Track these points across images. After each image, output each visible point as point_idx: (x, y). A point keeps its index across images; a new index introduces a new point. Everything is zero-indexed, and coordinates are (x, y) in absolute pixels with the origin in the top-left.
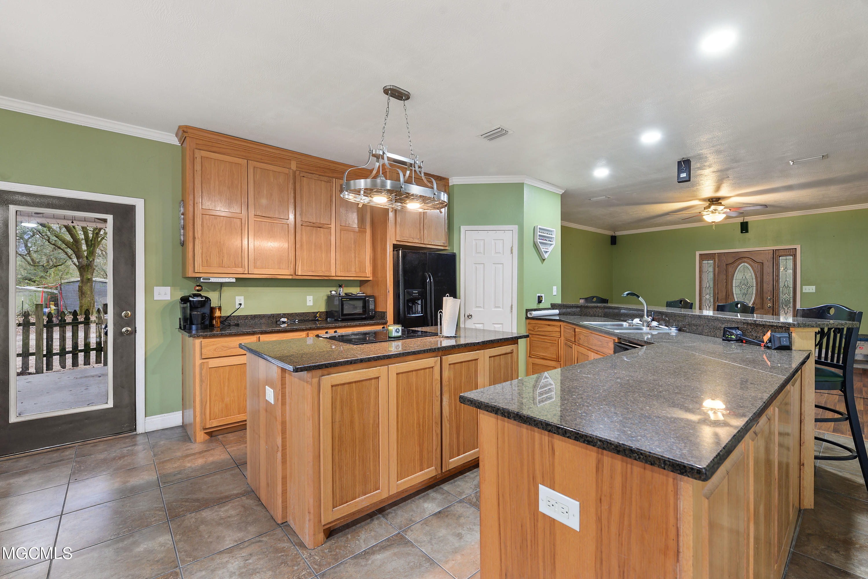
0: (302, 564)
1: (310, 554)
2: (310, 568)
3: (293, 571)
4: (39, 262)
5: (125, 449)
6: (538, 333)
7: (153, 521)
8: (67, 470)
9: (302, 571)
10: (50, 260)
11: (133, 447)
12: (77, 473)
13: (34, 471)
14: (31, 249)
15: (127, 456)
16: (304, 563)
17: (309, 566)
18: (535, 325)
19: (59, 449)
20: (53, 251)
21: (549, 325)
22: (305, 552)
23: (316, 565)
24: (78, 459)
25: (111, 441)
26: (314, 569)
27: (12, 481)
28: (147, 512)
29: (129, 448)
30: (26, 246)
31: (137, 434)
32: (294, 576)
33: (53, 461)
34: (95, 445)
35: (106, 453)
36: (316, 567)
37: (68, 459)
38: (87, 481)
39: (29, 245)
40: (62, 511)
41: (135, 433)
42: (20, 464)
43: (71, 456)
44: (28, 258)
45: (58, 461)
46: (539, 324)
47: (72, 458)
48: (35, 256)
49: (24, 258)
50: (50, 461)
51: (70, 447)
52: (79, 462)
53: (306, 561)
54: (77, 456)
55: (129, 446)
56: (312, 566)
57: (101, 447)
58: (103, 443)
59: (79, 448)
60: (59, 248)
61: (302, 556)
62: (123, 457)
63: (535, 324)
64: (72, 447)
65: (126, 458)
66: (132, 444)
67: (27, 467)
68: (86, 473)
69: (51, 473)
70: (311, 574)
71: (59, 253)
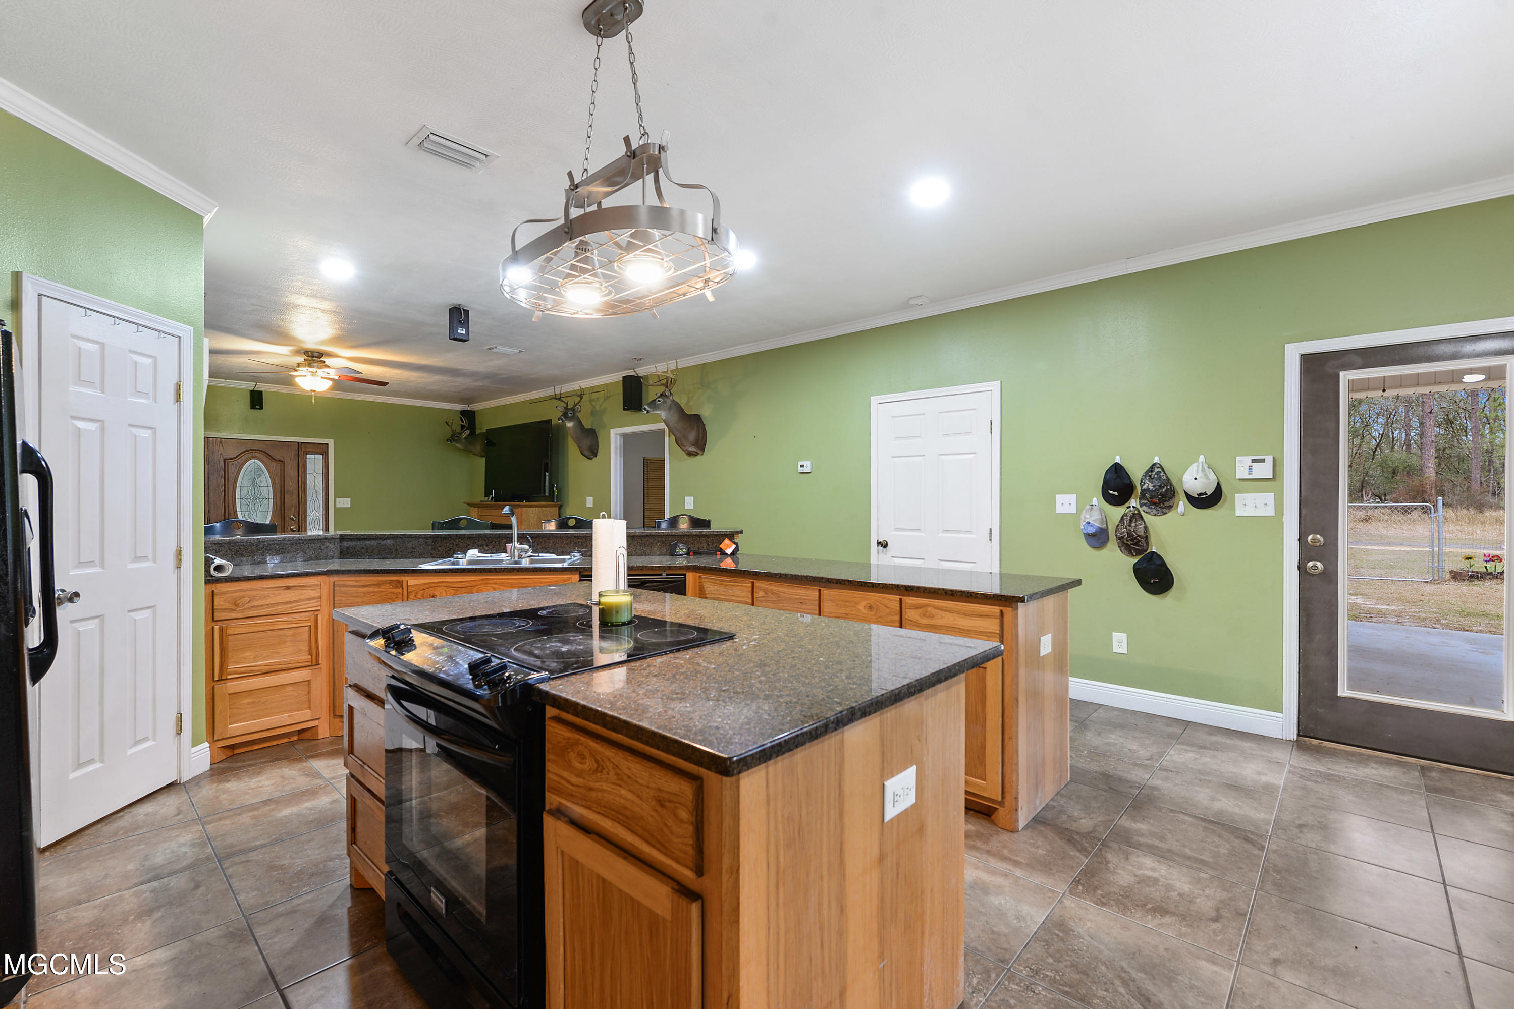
0: (1001, 996)
1: (973, 992)
2: (999, 983)
3: (1020, 1001)
6: (250, 614)
9: (1012, 990)
16: (996, 994)
17: (997, 985)
18: (241, 594)
21: (288, 588)
22: (972, 1004)
23: (989, 976)
26: (998, 976)
32: (1028, 997)
36: (993, 975)
46: (256, 590)
53: (991, 994)
56: (995, 981)
61: (984, 1004)
63: (240, 591)
70: (1009, 977)
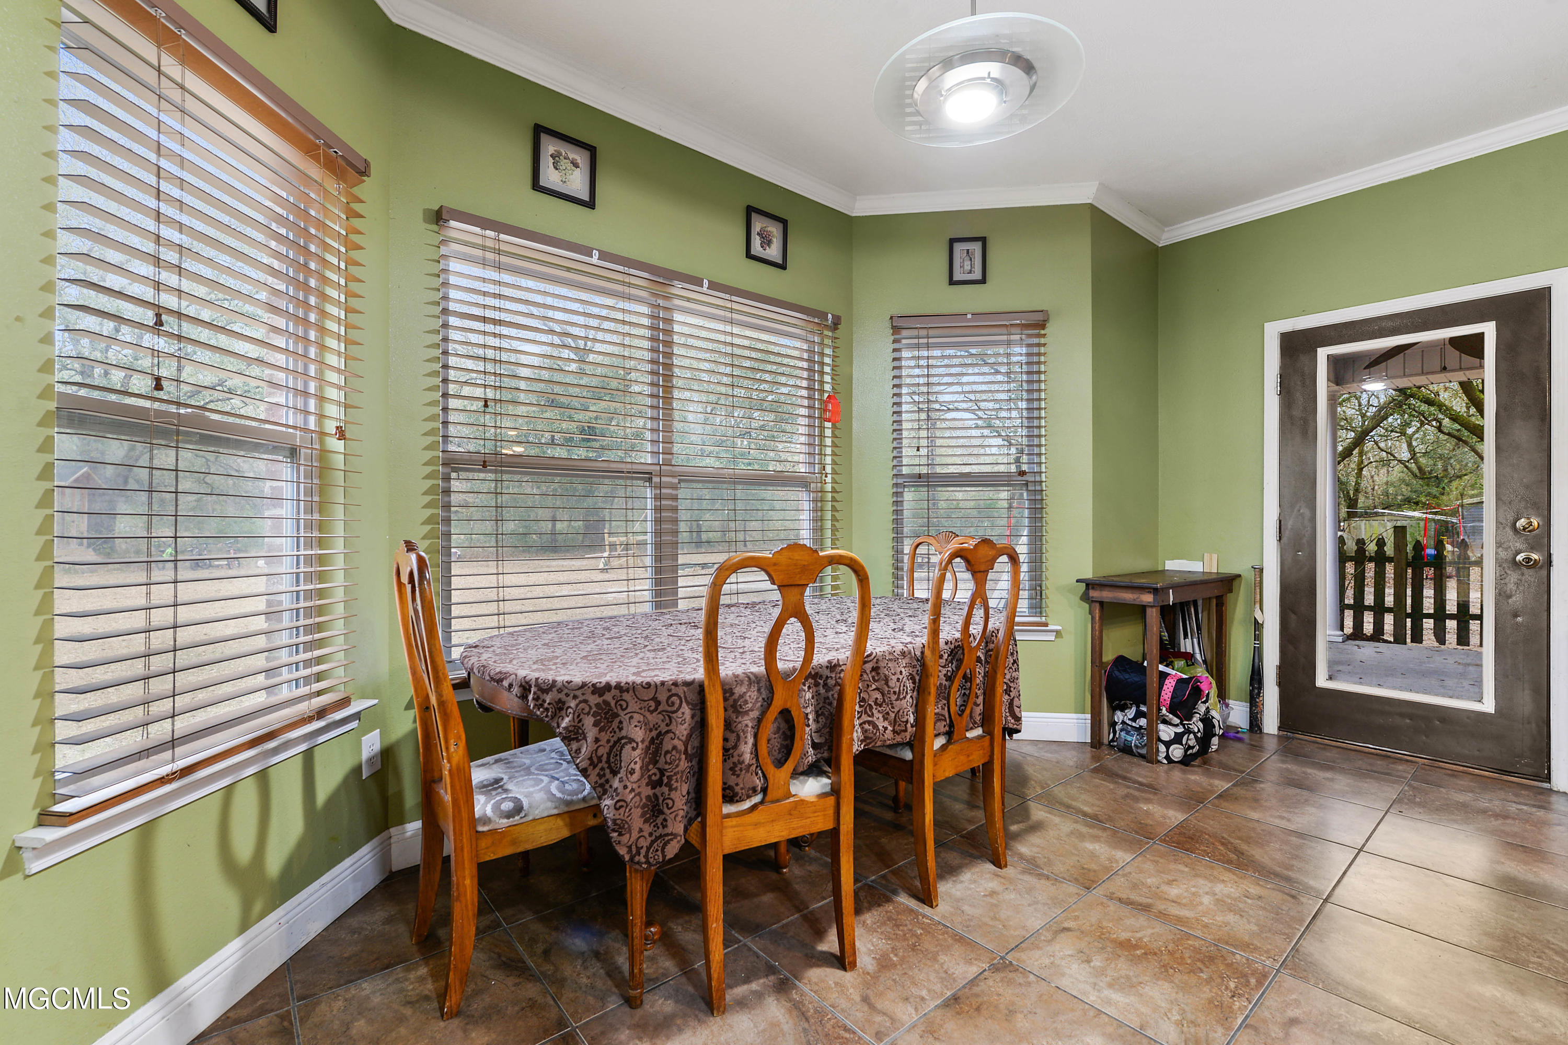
4: (1430, 473)
5: (1514, 805)
7: (1533, 963)
8: (1392, 792)
10: (1449, 467)
11: (1534, 810)
12: (1407, 804)
13: (1342, 771)
14: (1417, 450)
15: (1514, 819)
19: (1389, 757)
20: (1454, 449)
24: (1415, 784)
25: (1489, 780)
27: (1309, 771)
28: (1524, 938)
29: (1525, 808)
30: (1410, 445)
31: (1551, 790)
33: (1374, 769)
34: (1454, 774)
35: (1470, 795)
37: (1397, 776)
38: (1420, 825)
39: (1414, 444)
40: (1364, 845)
41: (1546, 785)
42: (1328, 754)
43: (1405, 775)
44: (1413, 466)
45: (1382, 773)
47: (1405, 778)
48: (1423, 461)
49: (1406, 467)
50: (1369, 768)
51: (1407, 761)
52: (1414, 788)
54: (1414, 777)
55: (1526, 805)
57: (1464, 782)
58: (1471, 776)
59: (1423, 769)
60: (1465, 442)
62: (1506, 817)
64: (1411, 762)
65: (1509, 821)
66: (1532, 803)
67: (1334, 762)
68: (1420, 810)
69: (1366, 785)
71: (1464, 453)
